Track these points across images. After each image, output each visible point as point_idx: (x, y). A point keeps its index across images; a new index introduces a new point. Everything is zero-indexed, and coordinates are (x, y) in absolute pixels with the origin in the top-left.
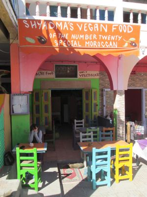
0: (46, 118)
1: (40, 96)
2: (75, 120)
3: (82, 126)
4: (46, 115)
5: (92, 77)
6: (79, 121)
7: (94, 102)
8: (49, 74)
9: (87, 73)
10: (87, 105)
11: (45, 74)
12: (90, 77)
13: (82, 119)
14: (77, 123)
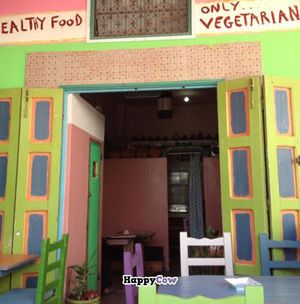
0: (36, 223)
1: (14, 114)
2: (183, 235)
3: (220, 270)
4: (38, 204)
5: (268, 26)
6: (205, 242)
7: (275, 140)
8: (64, 23)
9: (239, 11)
10: (242, 158)
11: (47, 23)
12: (257, 27)
13: (218, 234)
14: (193, 252)
